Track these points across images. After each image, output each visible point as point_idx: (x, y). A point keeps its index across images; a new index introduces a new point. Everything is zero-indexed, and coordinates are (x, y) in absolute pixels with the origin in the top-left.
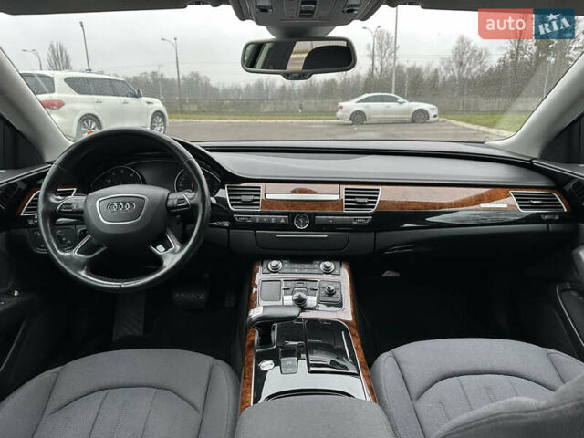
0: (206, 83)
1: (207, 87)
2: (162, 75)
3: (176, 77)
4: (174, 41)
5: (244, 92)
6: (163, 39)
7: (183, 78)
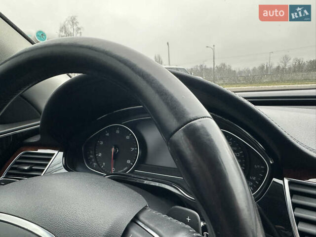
0: (229, 69)
1: (229, 70)
2: (205, 66)
3: (213, 67)
4: (213, 47)
5: (251, 71)
6: (207, 47)
7: (217, 67)
